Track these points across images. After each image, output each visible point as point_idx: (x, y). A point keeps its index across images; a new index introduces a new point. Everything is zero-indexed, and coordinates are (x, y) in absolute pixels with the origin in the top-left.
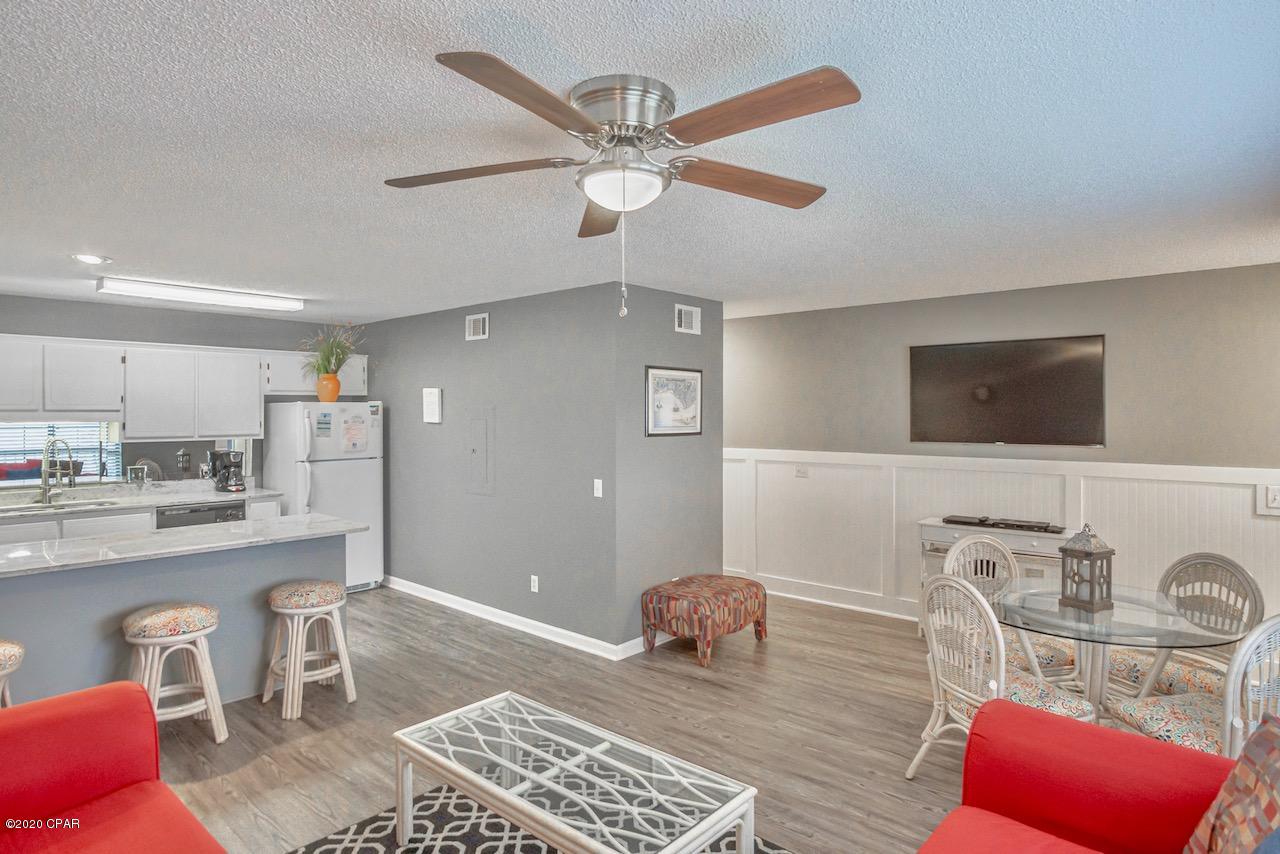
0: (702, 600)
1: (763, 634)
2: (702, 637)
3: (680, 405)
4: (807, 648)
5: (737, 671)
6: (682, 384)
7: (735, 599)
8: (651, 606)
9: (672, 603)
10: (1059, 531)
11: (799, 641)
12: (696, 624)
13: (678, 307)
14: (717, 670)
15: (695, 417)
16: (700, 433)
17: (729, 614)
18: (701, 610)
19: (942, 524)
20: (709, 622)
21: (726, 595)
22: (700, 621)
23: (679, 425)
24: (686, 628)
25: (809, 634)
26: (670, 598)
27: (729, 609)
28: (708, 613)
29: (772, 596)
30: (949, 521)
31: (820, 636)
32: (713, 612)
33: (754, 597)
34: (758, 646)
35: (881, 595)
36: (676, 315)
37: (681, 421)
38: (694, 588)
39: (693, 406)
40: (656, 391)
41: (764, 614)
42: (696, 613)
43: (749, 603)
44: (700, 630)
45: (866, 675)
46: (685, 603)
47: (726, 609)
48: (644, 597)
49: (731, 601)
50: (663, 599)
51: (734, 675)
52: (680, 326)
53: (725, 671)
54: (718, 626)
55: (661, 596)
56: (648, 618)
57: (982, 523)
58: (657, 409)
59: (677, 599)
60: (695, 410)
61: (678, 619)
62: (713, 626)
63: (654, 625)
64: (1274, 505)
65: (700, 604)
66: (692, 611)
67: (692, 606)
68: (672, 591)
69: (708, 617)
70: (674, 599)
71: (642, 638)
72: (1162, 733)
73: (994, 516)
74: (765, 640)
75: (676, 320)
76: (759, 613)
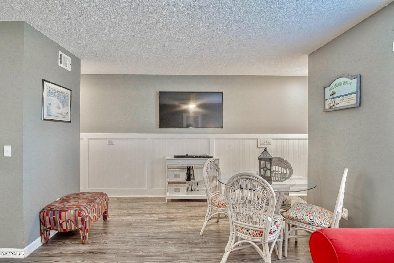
0: (82, 208)
1: (107, 217)
2: (83, 229)
3: (61, 106)
4: (129, 218)
5: (104, 240)
6: (62, 95)
7: (98, 203)
8: (47, 218)
9: (63, 214)
10: (212, 157)
11: (123, 216)
12: (80, 222)
13: (60, 53)
14: (93, 244)
15: (68, 113)
16: (70, 122)
17: (96, 212)
18: (83, 213)
19: (174, 158)
20: (88, 219)
21: (94, 202)
22: (82, 220)
23: (61, 116)
24: (73, 225)
25: (125, 212)
26: (61, 211)
27: (96, 209)
28: (87, 214)
29: (110, 197)
30: (176, 157)
31: (131, 211)
32: (89, 213)
33: (104, 200)
34: (104, 224)
35: (146, 189)
36: (59, 57)
37: (61, 114)
38: (73, 202)
39: (67, 107)
40: (48, 95)
41: (108, 208)
42: (79, 216)
43: (103, 204)
44: (83, 224)
45: (161, 224)
46: (72, 212)
47: (94, 209)
48: (42, 213)
49: (96, 205)
50: (56, 212)
51: (103, 243)
52: (61, 63)
53: (98, 243)
54: (92, 220)
55: (54, 211)
56: (45, 225)
57: (187, 156)
58: (48, 105)
59: (66, 211)
60: (68, 109)
61: (68, 221)
62: (89, 220)
63: (49, 228)
64: (262, 144)
65: (82, 210)
66: (77, 215)
67: (77, 212)
68: (61, 206)
69: (87, 216)
70: (64, 211)
71: (40, 238)
72: (311, 221)
73: (190, 154)
74: (108, 219)
75: (59, 59)
76: (106, 208)
